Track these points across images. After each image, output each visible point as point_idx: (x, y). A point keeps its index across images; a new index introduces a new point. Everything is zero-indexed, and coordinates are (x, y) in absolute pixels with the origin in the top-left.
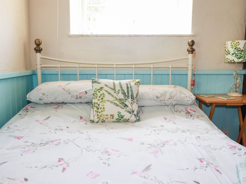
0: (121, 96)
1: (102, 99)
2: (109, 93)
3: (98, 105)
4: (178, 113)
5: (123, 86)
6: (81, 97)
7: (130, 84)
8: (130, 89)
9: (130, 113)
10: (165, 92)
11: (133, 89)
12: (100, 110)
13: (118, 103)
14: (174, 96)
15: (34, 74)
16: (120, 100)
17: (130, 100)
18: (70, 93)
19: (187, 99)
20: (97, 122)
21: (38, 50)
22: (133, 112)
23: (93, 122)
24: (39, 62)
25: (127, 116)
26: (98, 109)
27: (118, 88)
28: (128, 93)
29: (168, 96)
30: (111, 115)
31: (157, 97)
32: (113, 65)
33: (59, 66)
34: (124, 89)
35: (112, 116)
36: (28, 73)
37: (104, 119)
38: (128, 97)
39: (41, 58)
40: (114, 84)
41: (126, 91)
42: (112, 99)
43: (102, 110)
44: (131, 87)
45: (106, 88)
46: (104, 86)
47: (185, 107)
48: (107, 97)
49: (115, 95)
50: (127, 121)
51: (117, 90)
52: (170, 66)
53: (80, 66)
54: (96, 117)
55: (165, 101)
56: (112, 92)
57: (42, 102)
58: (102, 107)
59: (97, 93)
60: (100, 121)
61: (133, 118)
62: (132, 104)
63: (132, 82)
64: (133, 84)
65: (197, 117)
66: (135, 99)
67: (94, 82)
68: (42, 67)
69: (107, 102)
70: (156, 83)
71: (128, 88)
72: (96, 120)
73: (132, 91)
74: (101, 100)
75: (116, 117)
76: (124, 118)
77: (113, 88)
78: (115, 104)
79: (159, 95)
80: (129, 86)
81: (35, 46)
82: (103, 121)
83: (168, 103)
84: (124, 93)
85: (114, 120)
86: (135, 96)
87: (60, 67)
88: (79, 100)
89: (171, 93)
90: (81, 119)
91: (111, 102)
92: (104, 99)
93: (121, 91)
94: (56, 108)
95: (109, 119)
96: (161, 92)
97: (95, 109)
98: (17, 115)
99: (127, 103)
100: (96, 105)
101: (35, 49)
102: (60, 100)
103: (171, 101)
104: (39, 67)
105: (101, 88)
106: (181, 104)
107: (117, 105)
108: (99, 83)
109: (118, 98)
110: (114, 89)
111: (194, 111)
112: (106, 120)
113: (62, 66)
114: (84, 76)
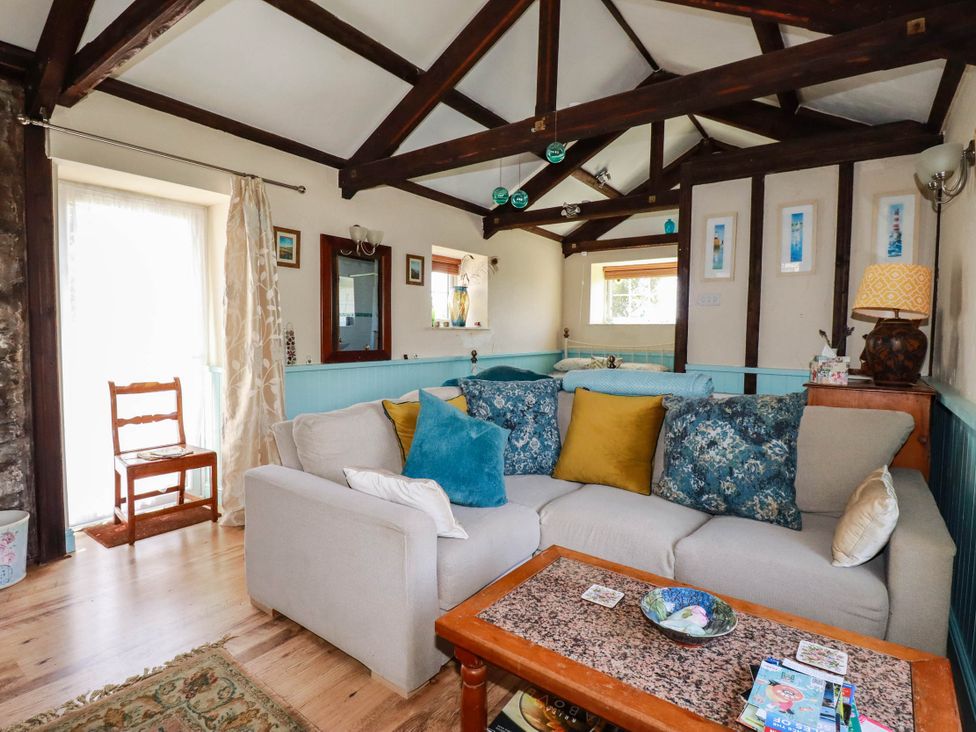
15: (563, 352)
21: (566, 336)
24: (566, 344)
33: (578, 347)
36: (559, 352)
39: (568, 341)
68: (568, 348)
70: (635, 361)
81: (564, 333)
101: (564, 335)
104: (566, 347)
113: (581, 347)
114: (583, 355)
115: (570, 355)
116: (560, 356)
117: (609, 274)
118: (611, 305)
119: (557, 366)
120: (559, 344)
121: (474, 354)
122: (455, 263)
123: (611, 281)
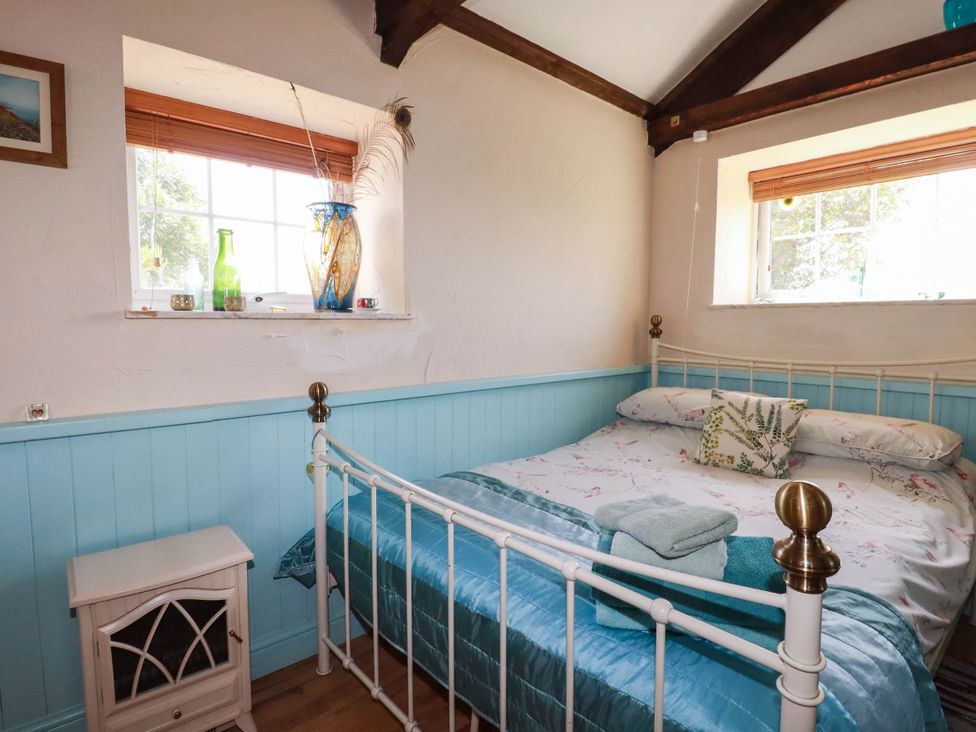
0: (754, 426)
1: (717, 426)
2: (731, 418)
3: (709, 435)
4: (884, 482)
5: (763, 409)
6: (692, 419)
7: (780, 406)
8: (775, 416)
9: (766, 460)
10: (868, 434)
11: (783, 417)
12: (710, 445)
13: (744, 438)
14: (888, 444)
15: (646, 373)
16: (750, 433)
17: (770, 436)
18: (676, 410)
19: (920, 456)
20: (706, 464)
21: (656, 333)
22: (772, 458)
23: (698, 462)
24: (654, 352)
25: (759, 464)
26: (708, 442)
27: (751, 410)
28: (770, 422)
29: (871, 442)
30: (729, 457)
31: (843, 440)
32: (786, 364)
33: (684, 360)
34: (762, 413)
35: (731, 458)
36: (638, 369)
37: (717, 461)
38: (768, 429)
39: (660, 346)
40: (746, 403)
41: (766, 419)
42: (733, 428)
43: (714, 444)
44: (779, 412)
45: (728, 409)
46: (726, 405)
47: (913, 473)
48: (727, 424)
49: (742, 422)
50: (760, 473)
51: (748, 414)
52: (931, 376)
53: (722, 363)
54: (703, 455)
55: (861, 452)
56: (738, 417)
57: (635, 417)
58: (715, 440)
59: (713, 415)
60: (710, 463)
61: (770, 470)
62: (772, 443)
63: (785, 403)
64: (786, 407)
65: (930, 500)
66: (782, 436)
67: (714, 395)
68: (659, 361)
69: (725, 433)
71: (772, 413)
72: (703, 460)
73: (779, 420)
74: (714, 428)
75: (738, 461)
76: (753, 466)
77: (741, 408)
78: (738, 438)
79: (848, 436)
80: (776, 411)
81: (651, 327)
82: (716, 465)
83: (868, 456)
84: (760, 422)
85: (735, 466)
86: (784, 429)
87: (688, 363)
88: (689, 423)
89: (884, 436)
90: (681, 453)
91: (732, 434)
92: (721, 426)
93: (754, 418)
94: (652, 430)
95: (725, 462)
96: (857, 431)
97: (704, 441)
98: (599, 432)
99: (762, 440)
100: (706, 435)
101: (650, 332)
102: (662, 418)
103: (876, 453)
104: (654, 361)
105: (721, 408)
106: (903, 466)
107: (741, 441)
108: (720, 398)
109: (747, 429)
110: (742, 412)
111: (931, 486)
112: (720, 464)
113: (690, 361)
115: (666, 380)
116: (640, 381)
117: (766, 186)
118: (767, 261)
119: (626, 406)
120: (640, 353)
121: (318, 393)
122: (341, 148)
123: (768, 204)
